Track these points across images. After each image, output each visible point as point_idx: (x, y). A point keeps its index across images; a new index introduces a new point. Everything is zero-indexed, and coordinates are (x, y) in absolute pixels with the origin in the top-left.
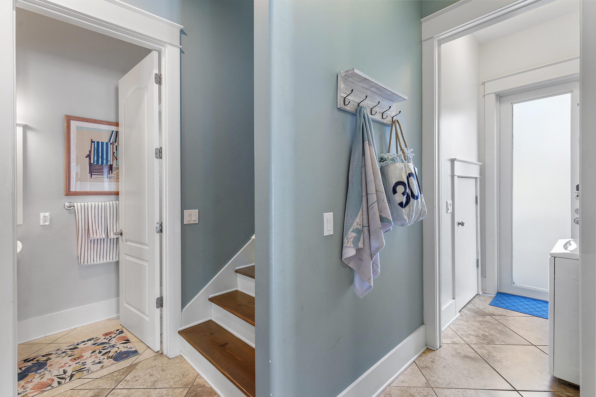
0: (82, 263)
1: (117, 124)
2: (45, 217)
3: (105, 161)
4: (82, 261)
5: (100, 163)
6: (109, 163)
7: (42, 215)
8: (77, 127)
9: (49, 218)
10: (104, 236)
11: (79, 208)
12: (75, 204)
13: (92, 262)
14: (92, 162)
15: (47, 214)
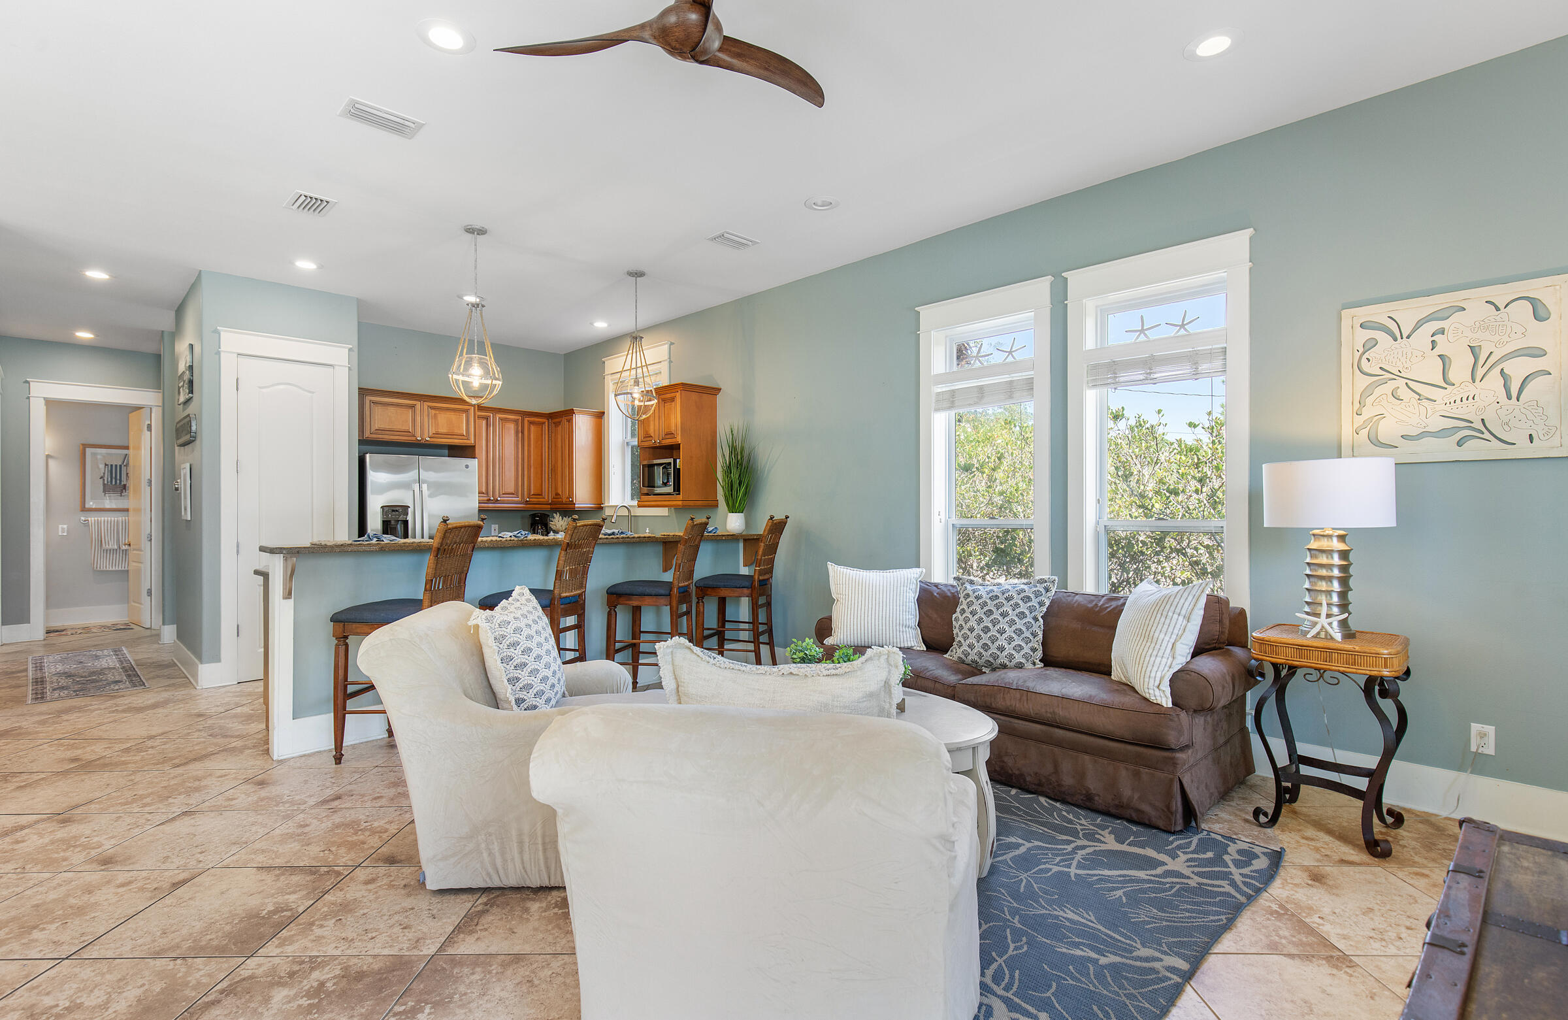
0: (95, 568)
1: (127, 448)
2: (63, 529)
3: (118, 482)
4: (99, 566)
5: (114, 483)
6: (123, 483)
7: (60, 526)
8: (92, 453)
9: (66, 529)
10: (116, 547)
11: (93, 522)
12: (89, 519)
13: (105, 568)
14: (106, 482)
15: (65, 526)
